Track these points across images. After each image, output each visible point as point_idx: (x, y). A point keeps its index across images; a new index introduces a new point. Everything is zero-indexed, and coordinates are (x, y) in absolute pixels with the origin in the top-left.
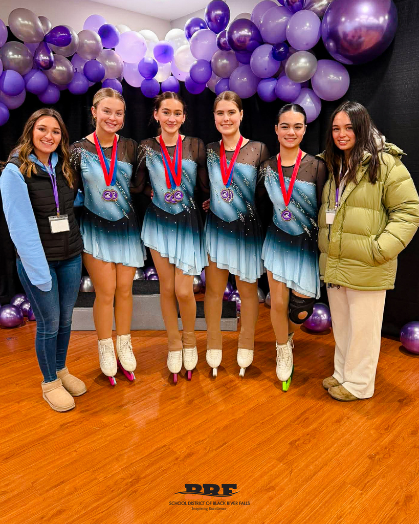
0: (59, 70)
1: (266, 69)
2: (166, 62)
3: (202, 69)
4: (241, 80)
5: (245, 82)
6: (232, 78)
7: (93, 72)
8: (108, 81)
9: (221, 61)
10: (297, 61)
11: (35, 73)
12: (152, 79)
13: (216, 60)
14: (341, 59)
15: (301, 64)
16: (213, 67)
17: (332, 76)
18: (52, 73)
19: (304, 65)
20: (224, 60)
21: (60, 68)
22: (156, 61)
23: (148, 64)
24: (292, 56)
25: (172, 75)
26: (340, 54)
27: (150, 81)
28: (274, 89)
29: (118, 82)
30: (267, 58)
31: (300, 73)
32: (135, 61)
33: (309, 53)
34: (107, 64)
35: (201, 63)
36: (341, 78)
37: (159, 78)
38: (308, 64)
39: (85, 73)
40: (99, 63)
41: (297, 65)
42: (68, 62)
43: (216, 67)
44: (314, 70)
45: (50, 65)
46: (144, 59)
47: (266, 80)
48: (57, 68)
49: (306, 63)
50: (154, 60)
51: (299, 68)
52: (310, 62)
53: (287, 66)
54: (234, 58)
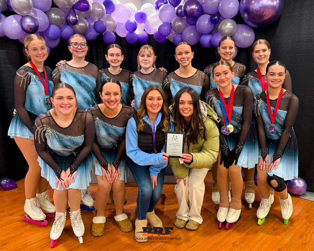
0: (81, 26)
1: (206, 29)
2: (142, 23)
3: (166, 28)
4: (190, 34)
5: (192, 36)
6: (184, 33)
7: (99, 27)
8: (107, 33)
9: (178, 23)
10: (225, 25)
11: (66, 27)
12: (133, 33)
13: (175, 22)
14: (251, 24)
15: (228, 26)
16: (173, 26)
17: (245, 34)
18: (76, 27)
19: (229, 27)
20: (179, 22)
21: (81, 24)
22: (136, 22)
23: (132, 23)
24: (223, 21)
25: (144, 30)
26: (250, 21)
27: (132, 34)
28: (211, 40)
29: (113, 34)
30: (207, 22)
31: (226, 31)
32: (124, 21)
33: (232, 20)
34: (108, 23)
35: (165, 24)
36: (250, 35)
37: (138, 32)
38: (232, 27)
39: (95, 27)
40: (103, 22)
41: (226, 27)
42: (85, 21)
43: (174, 26)
44: (235, 30)
45: (76, 22)
46: (129, 20)
47: (206, 35)
48: (79, 24)
49: (230, 26)
50: (135, 21)
51: (227, 28)
52: (233, 25)
53: (219, 27)
54: (185, 22)
